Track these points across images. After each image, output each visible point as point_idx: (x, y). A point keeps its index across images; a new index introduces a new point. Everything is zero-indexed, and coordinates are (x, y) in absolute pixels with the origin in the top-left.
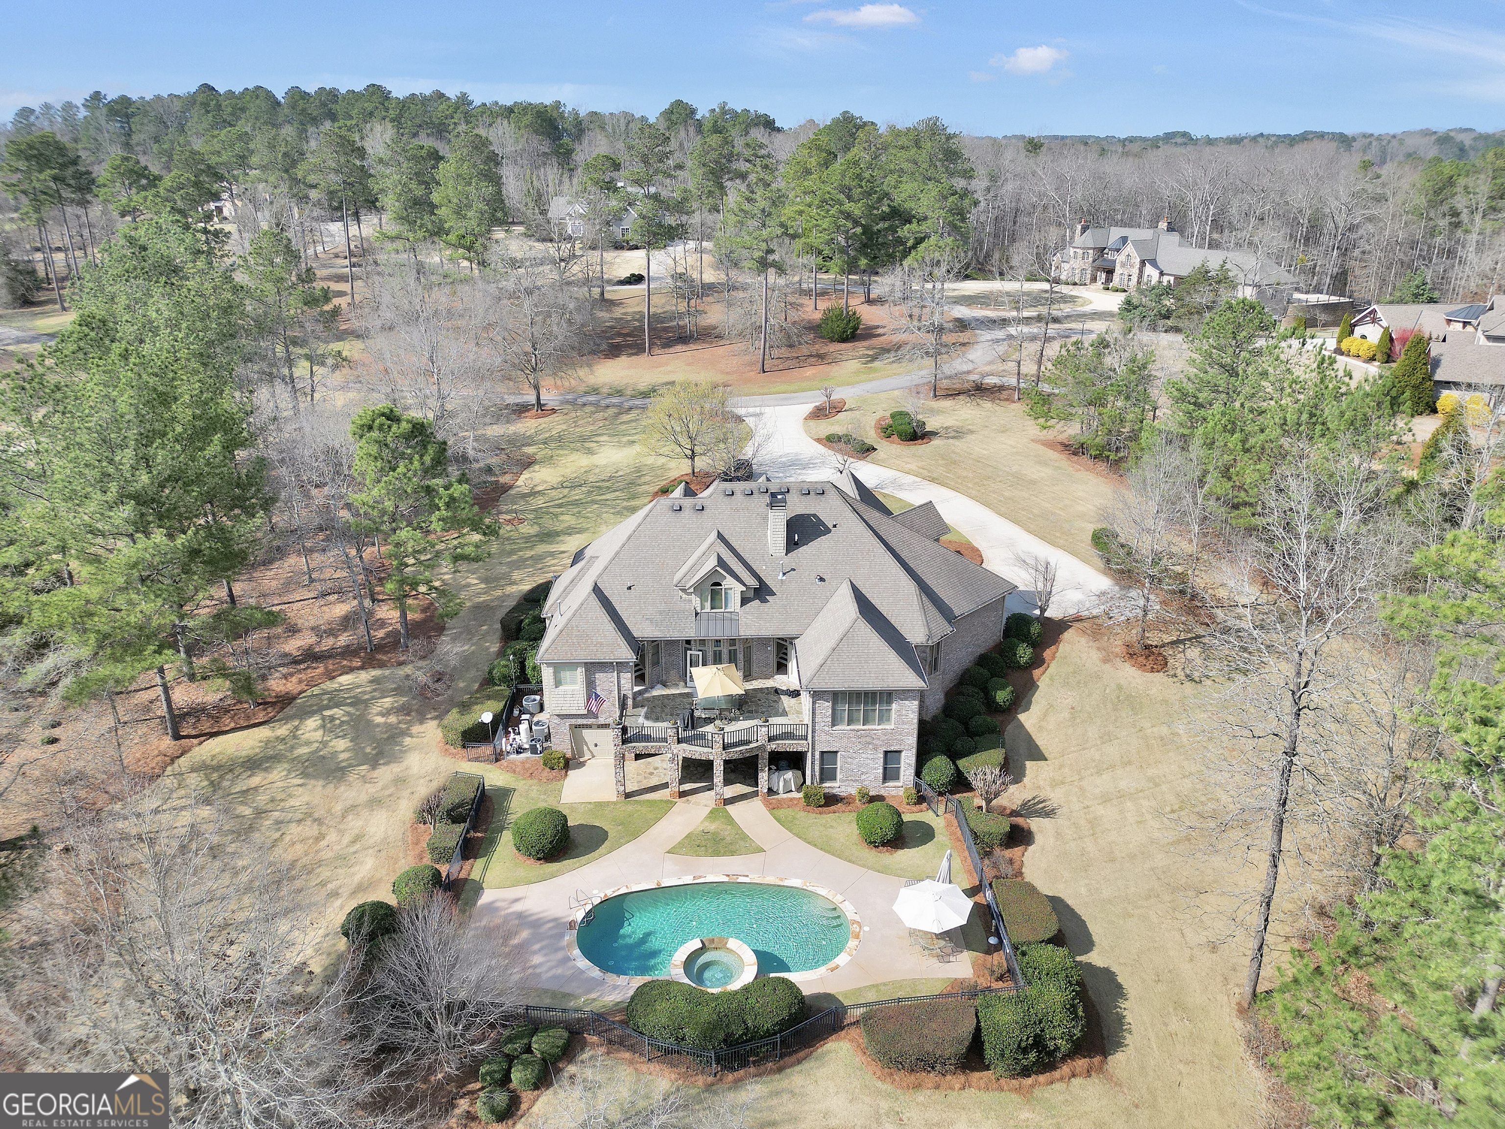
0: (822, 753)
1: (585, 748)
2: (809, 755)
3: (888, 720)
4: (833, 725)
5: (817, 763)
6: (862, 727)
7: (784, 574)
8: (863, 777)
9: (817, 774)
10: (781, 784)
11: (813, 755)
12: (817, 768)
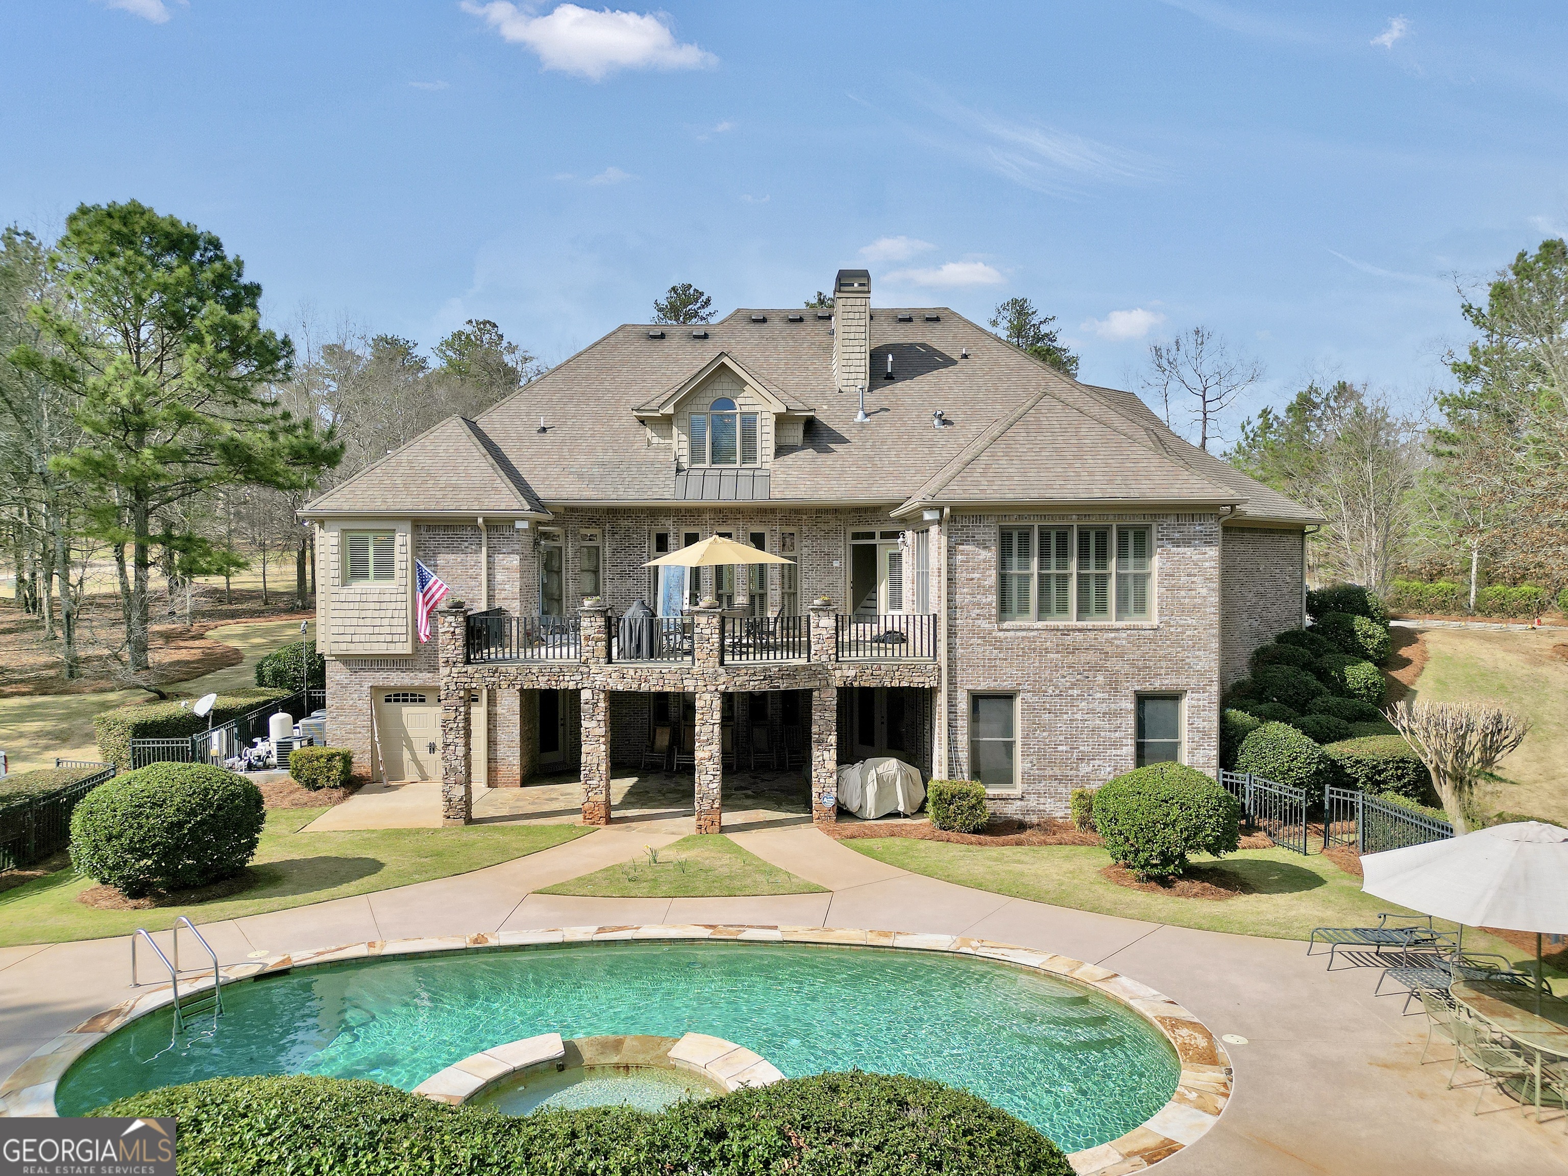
0: (976, 699)
1: (406, 755)
2: (942, 699)
3: (1141, 607)
4: (1001, 619)
5: (963, 724)
6: (1074, 623)
7: (867, 415)
8: (1085, 769)
9: (964, 755)
10: (871, 790)
11: (952, 703)
12: (963, 739)
